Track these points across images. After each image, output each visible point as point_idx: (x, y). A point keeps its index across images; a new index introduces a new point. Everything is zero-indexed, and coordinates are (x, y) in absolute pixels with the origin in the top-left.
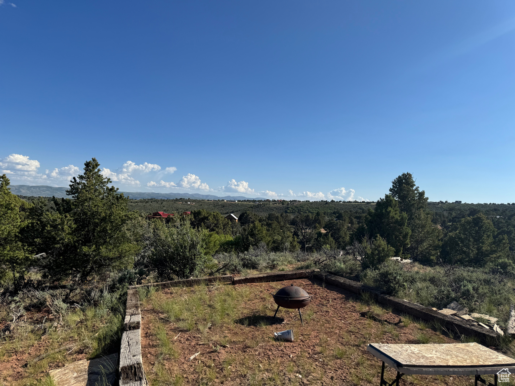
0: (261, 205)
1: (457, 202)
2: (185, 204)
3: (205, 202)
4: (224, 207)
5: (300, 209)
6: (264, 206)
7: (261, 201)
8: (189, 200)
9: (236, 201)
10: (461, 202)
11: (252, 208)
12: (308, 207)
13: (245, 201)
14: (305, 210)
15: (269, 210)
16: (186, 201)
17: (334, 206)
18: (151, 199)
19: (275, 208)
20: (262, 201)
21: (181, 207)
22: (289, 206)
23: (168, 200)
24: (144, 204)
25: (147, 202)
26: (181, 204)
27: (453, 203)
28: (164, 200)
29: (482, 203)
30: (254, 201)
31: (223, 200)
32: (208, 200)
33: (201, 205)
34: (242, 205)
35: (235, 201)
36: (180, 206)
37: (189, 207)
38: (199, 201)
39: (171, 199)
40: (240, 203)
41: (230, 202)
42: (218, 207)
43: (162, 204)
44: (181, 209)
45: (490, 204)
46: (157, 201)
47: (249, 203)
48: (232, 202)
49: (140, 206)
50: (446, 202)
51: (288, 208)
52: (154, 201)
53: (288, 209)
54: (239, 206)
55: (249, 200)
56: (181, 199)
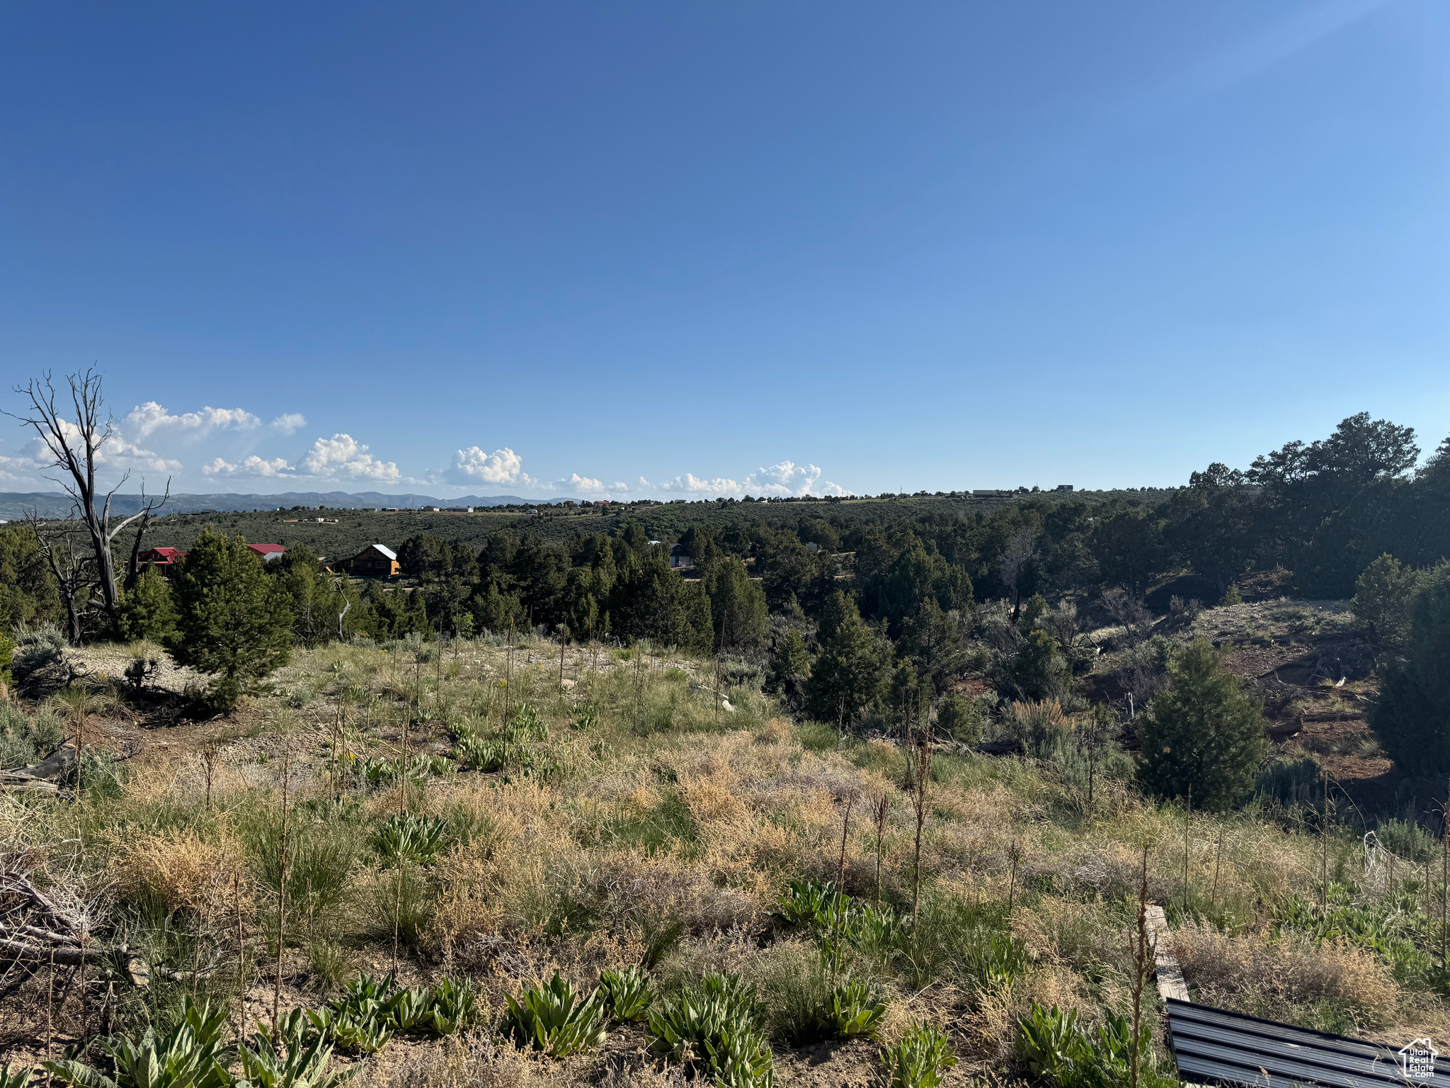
0: (540, 518)
1: (1061, 487)
2: (307, 525)
3: (372, 517)
4: (431, 527)
5: (652, 525)
6: (551, 520)
7: (548, 506)
8: (322, 511)
9: (471, 510)
10: (1071, 487)
11: (514, 526)
12: (673, 517)
13: (500, 508)
14: (666, 527)
15: (563, 530)
16: (312, 515)
17: (744, 513)
18: (203, 513)
19: (581, 524)
20: (551, 507)
21: (294, 533)
22: (621, 518)
23: (255, 515)
24: (177, 528)
25: (186, 522)
26: (295, 524)
27: (1052, 491)
28: (242, 516)
29: (1124, 488)
30: (526, 507)
31: (429, 509)
32: (384, 510)
33: (360, 525)
34: (488, 520)
35: (466, 510)
36: (291, 531)
37: (320, 531)
38: (354, 514)
39: (267, 510)
40: (480, 514)
41: (452, 513)
42: (412, 529)
43: (233, 526)
44: (293, 538)
45: (1143, 489)
46: (218, 518)
47: (510, 514)
48: (457, 513)
49: (163, 537)
50: (1035, 489)
51: (618, 522)
52: (211, 519)
53: (618, 527)
54: (479, 524)
55: (512, 506)
56: (296, 508)
